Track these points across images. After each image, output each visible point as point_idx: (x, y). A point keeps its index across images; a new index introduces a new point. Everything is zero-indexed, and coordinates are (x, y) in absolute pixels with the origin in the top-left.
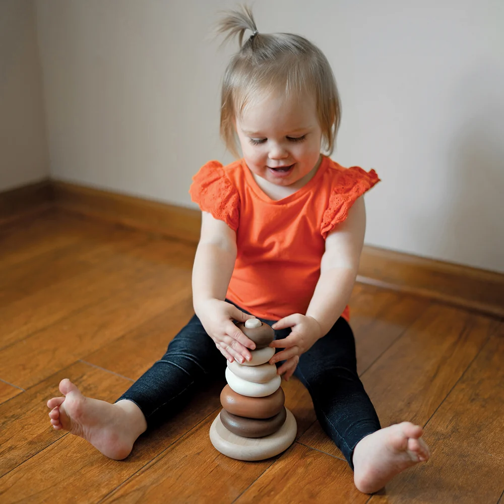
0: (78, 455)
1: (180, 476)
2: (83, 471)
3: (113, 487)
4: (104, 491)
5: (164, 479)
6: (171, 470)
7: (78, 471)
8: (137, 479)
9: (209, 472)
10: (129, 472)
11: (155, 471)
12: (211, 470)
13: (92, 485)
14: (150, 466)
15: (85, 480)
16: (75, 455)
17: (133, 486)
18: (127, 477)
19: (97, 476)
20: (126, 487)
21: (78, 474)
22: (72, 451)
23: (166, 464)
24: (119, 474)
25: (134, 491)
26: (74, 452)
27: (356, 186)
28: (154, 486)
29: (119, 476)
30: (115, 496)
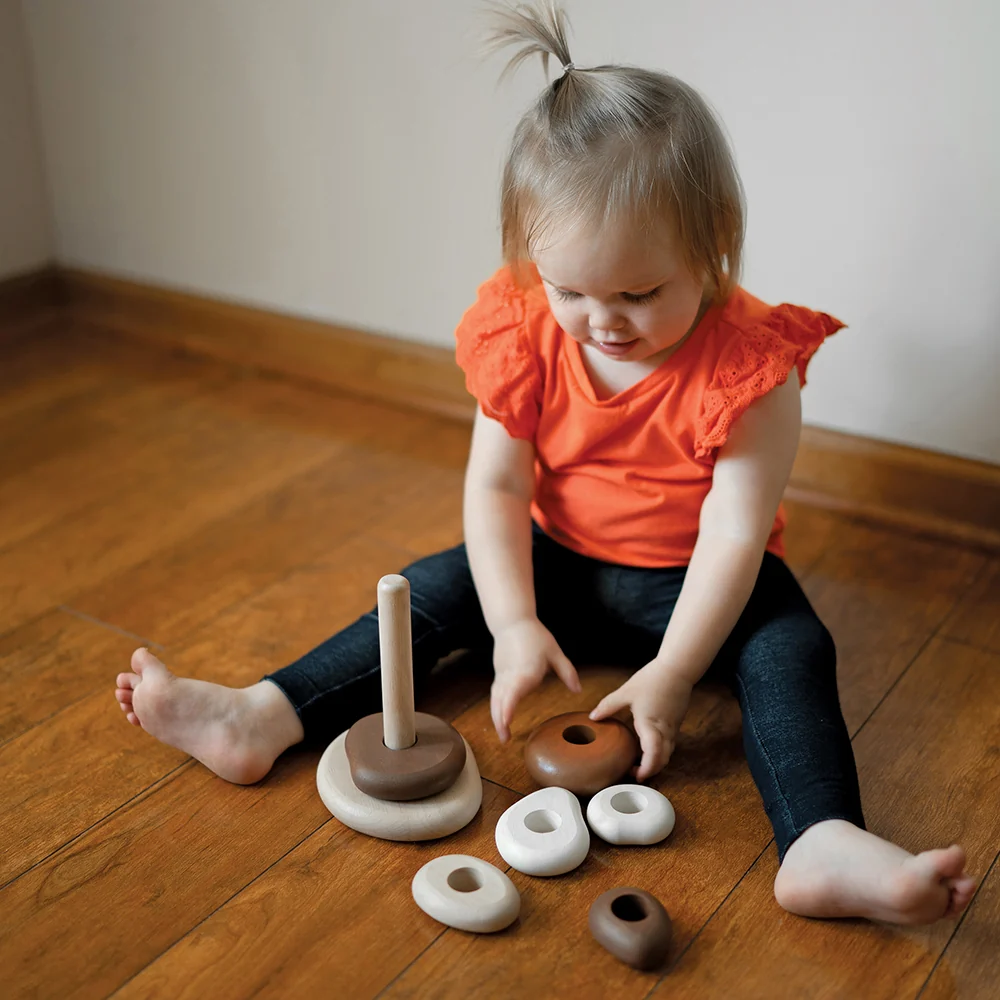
0: (25, 776)
1: (197, 812)
2: (28, 805)
3: (76, 833)
4: (58, 839)
5: (168, 818)
6: (183, 802)
7: (19, 805)
8: (120, 818)
9: (249, 806)
10: (108, 806)
11: (156, 803)
12: (254, 802)
13: (40, 829)
14: (148, 796)
15: (28, 821)
16: (20, 776)
17: (111, 831)
18: (104, 815)
19: (52, 813)
20: (98, 833)
21: (18, 810)
22: (16, 769)
23: (176, 790)
24: (90, 809)
25: (112, 838)
26: (18, 772)
27: (760, 372)
28: (148, 829)
29: (90, 812)
30: (75, 848)
